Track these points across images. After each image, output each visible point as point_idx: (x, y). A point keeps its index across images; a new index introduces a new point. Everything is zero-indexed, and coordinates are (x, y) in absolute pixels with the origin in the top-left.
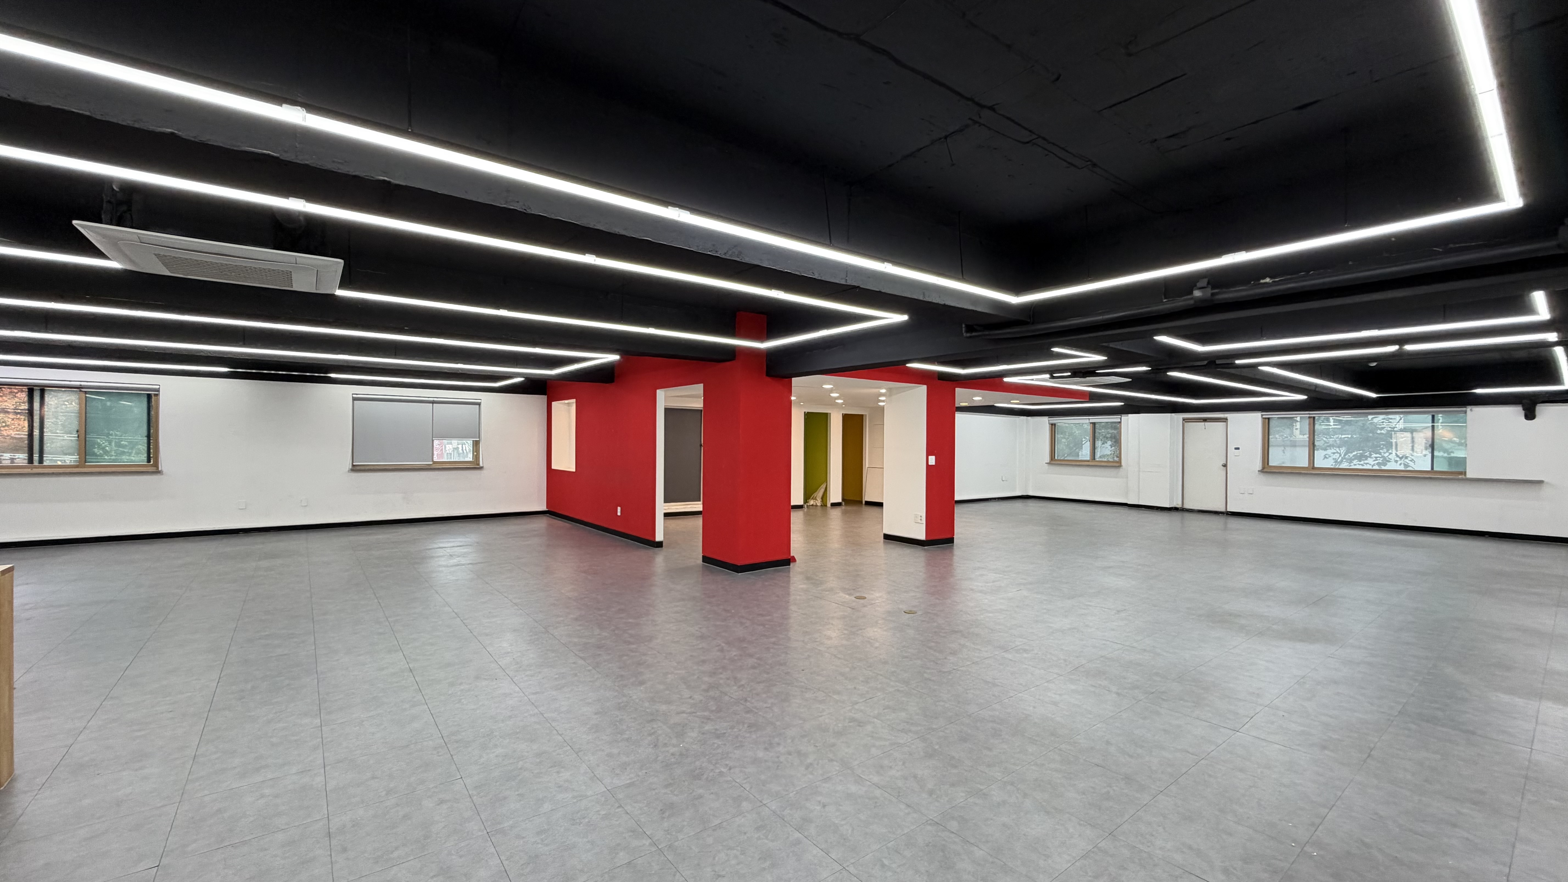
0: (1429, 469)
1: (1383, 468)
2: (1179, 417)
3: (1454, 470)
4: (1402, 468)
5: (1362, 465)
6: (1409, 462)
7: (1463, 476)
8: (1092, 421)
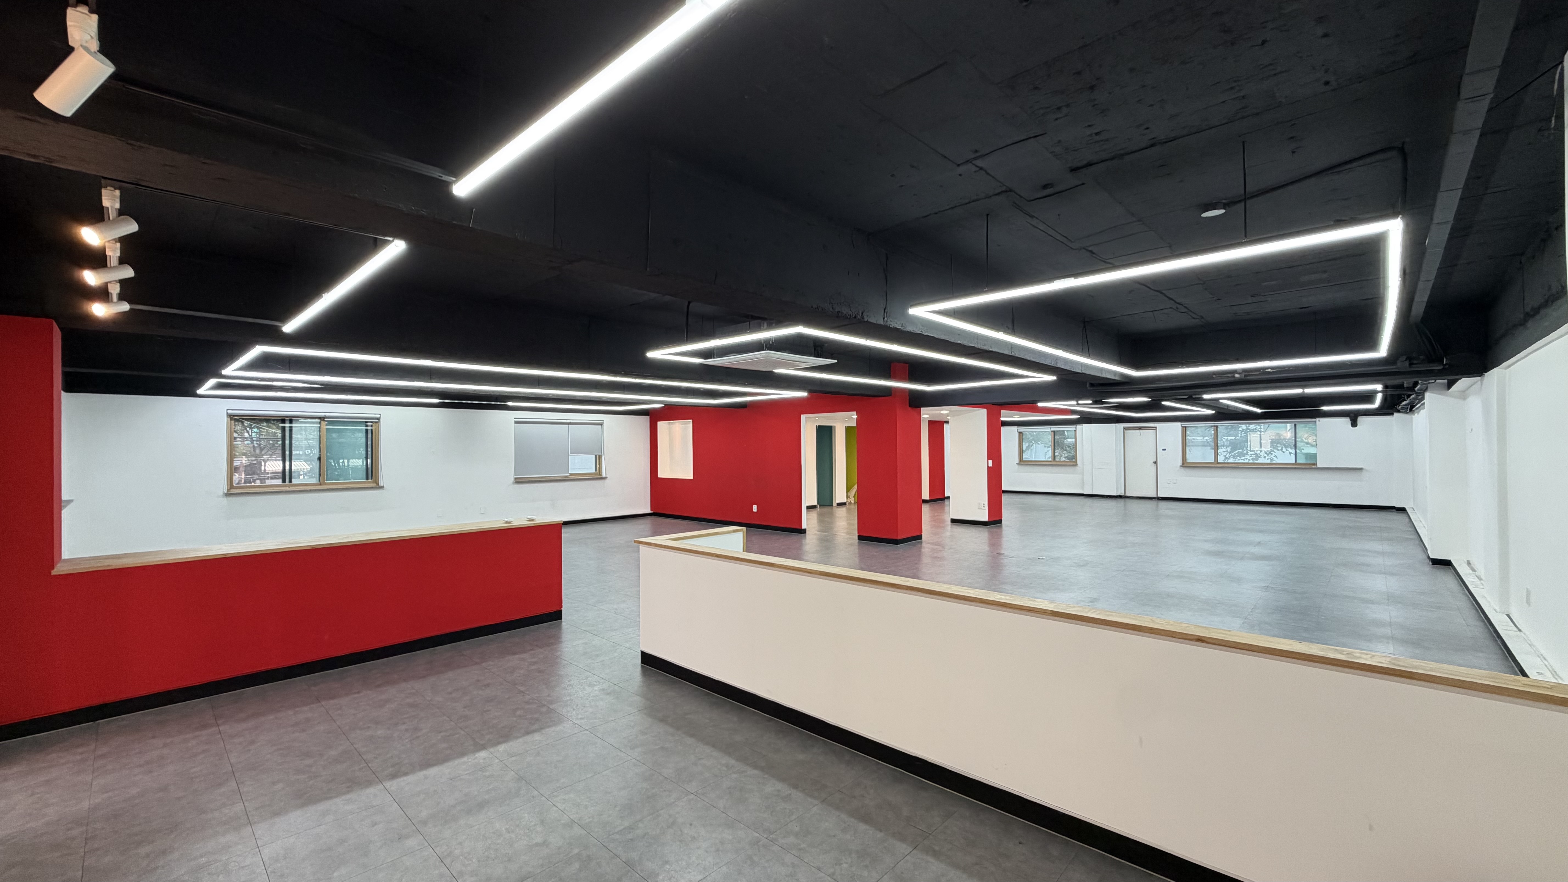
0: (1294, 462)
1: (1256, 462)
2: (1122, 426)
3: (1309, 462)
4: (1269, 461)
5: (1244, 460)
6: (1274, 457)
7: (1315, 466)
8: (1052, 430)
